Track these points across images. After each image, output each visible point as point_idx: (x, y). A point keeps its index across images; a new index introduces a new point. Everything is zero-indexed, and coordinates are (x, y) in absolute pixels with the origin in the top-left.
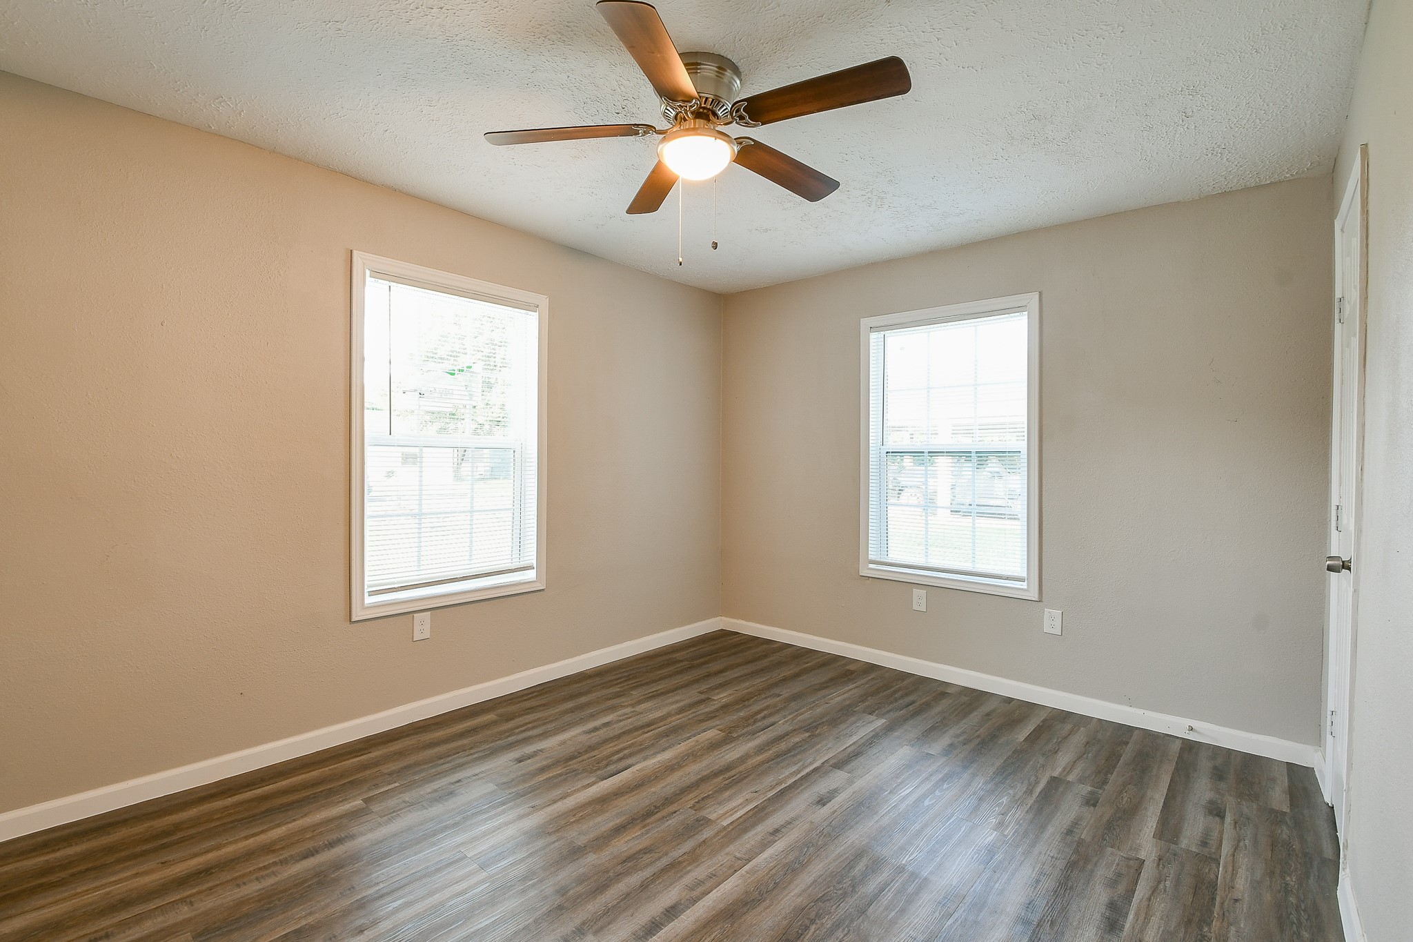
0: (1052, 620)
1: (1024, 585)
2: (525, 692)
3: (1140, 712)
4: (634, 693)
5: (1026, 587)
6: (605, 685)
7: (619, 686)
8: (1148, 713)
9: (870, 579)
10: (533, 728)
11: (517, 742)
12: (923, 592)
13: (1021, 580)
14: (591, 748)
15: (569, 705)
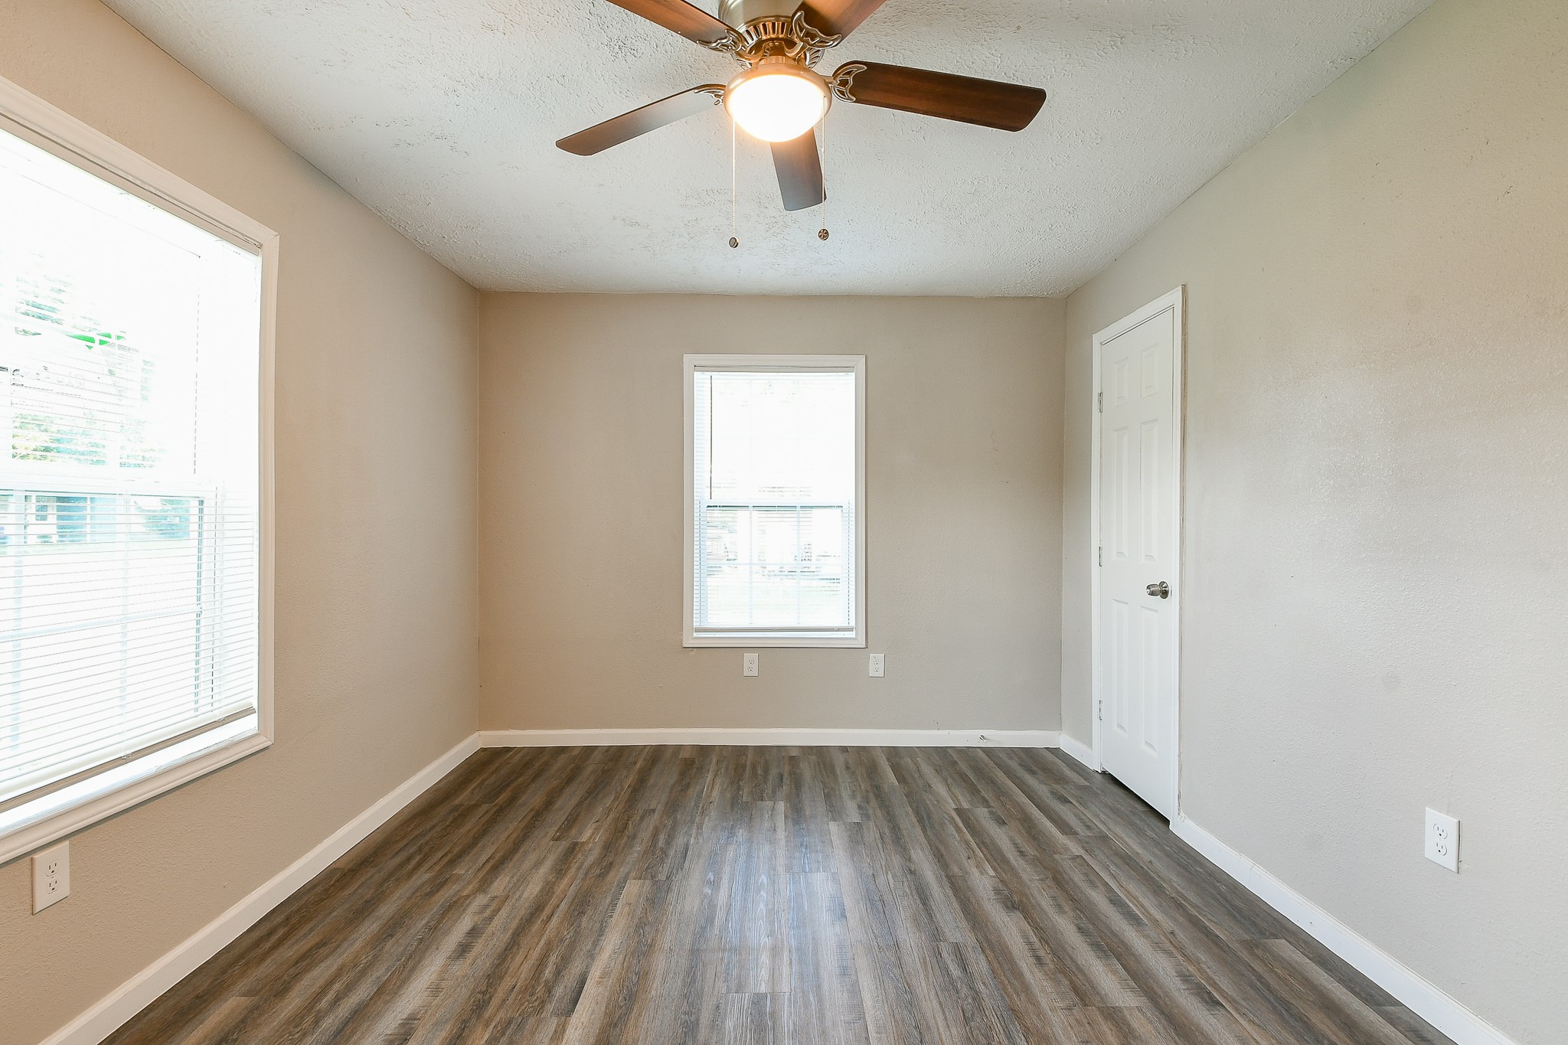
0: (876, 664)
1: (852, 634)
2: (256, 935)
3: (945, 732)
4: (459, 870)
5: (854, 636)
6: (398, 875)
7: (423, 869)
8: (953, 732)
9: (695, 650)
10: (349, 988)
11: (346, 1024)
12: (755, 656)
13: (851, 630)
14: (494, 977)
15: (370, 928)
